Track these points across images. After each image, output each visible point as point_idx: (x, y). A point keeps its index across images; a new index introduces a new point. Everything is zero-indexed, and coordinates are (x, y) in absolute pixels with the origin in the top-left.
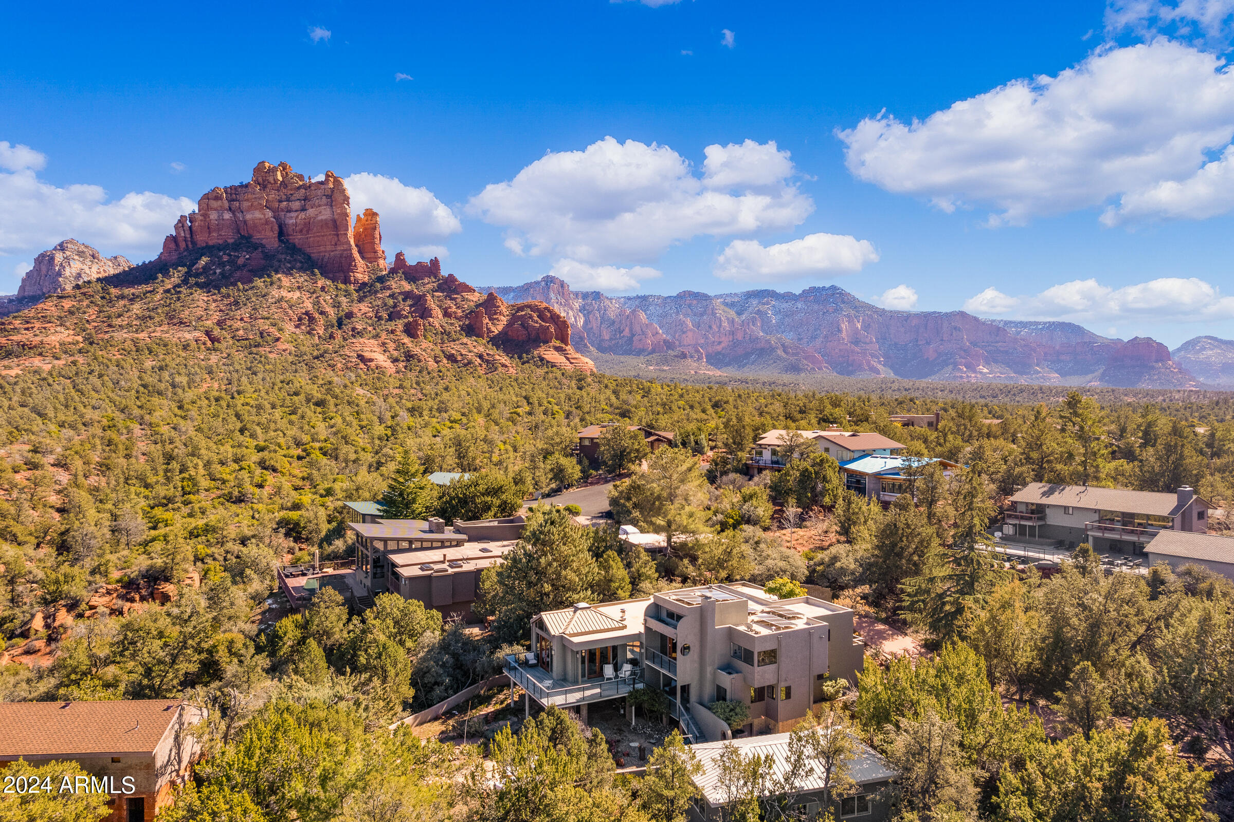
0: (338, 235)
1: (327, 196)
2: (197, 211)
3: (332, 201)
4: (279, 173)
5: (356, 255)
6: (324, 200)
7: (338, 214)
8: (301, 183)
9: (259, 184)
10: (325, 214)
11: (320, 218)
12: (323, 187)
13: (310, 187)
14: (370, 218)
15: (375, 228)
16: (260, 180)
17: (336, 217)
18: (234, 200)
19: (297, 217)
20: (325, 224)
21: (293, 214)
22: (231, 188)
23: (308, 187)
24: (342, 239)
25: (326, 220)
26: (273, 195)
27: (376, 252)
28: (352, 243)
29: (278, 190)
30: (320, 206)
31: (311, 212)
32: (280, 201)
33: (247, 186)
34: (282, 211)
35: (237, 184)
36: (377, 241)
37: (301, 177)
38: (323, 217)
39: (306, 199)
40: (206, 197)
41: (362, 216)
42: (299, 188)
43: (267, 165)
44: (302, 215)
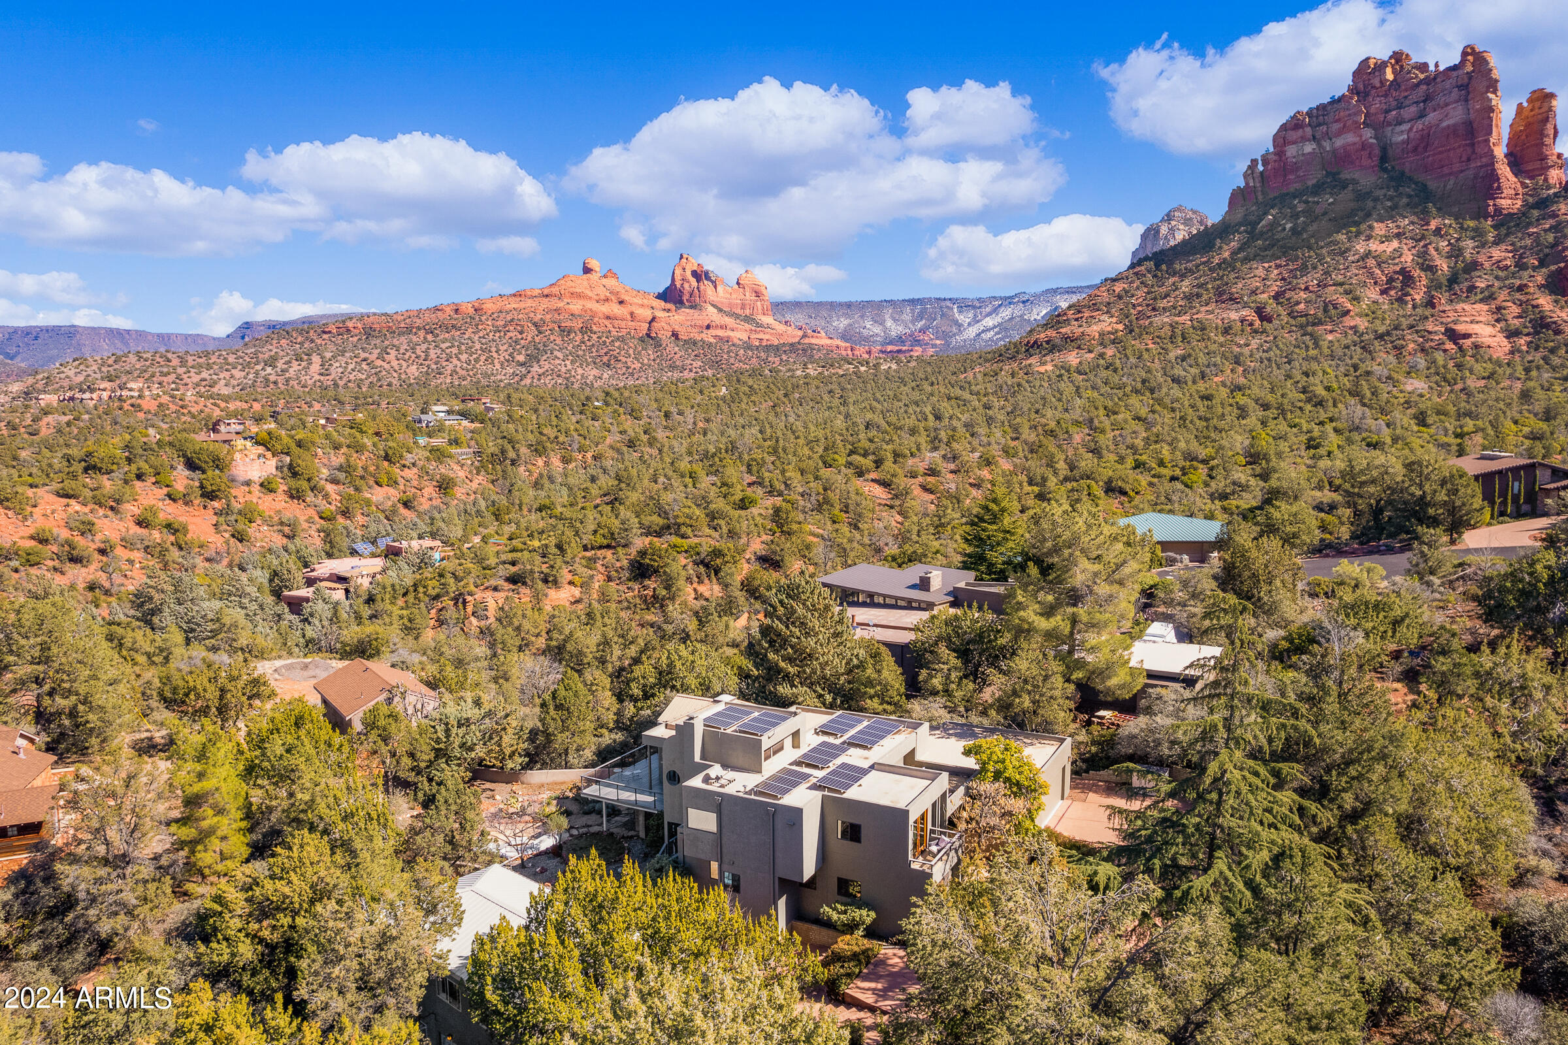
0: (1473, 145)
1: (1460, 87)
2: (1272, 150)
3: (1468, 93)
4: (1389, 70)
5: (1504, 170)
6: (1455, 94)
7: (1477, 110)
8: (1422, 76)
9: (1358, 94)
10: (1455, 115)
11: (1444, 124)
12: (1455, 74)
13: (1435, 78)
14: (1537, 104)
15: (1547, 120)
16: (1361, 86)
17: (1472, 116)
18: (1319, 125)
19: (1411, 129)
20: (1453, 131)
21: (1405, 127)
22: (1318, 108)
23: (1430, 81)
24: (1480, 150)
25: (1454, 125)
26: (1377, 105)
27: (1544, 158)
28: (1500, 151)
29: (1386, 96)
30: (1447, 105)
31: (1432, 117)
32: (1387, 111)
33: (1340, 99)
34: (1389, 124)
35: (1326, 100)
36: (1547, 141)
37: (1423, 67)
38: (1450, 122)
39: (1427, 98)
40: (1284, 128)
41: (1525, 104)
42: (1418, 85)
43: (1372, 62)
44: (1419, 125)
